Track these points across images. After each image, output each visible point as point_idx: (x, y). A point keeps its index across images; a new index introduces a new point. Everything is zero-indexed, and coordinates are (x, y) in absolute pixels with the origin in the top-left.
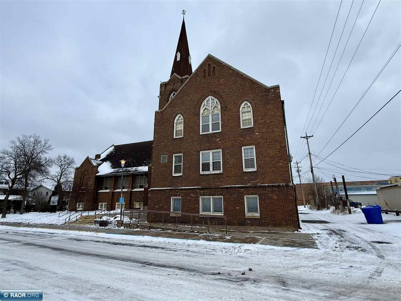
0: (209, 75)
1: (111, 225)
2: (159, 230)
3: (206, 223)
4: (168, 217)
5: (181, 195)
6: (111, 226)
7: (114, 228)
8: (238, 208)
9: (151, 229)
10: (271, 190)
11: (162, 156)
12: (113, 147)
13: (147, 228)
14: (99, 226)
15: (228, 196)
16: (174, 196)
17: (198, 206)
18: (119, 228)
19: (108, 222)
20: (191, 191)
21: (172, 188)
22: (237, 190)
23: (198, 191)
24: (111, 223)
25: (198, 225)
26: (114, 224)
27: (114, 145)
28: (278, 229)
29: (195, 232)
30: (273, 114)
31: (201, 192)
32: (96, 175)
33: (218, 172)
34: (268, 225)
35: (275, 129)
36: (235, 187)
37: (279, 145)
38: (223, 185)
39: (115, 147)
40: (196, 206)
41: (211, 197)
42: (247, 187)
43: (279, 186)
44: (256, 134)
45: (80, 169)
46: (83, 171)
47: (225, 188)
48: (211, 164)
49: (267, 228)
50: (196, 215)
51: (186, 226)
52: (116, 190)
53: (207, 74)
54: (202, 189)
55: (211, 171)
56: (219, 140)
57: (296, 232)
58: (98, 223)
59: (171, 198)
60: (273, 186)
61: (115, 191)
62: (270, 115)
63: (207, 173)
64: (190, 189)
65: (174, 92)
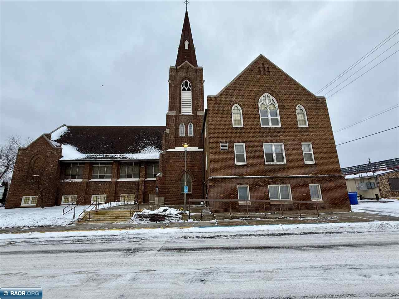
0: (264, 74)
1: (170, 219)
2: (243, 219)
3: (278, 210)
4: (237, 206)
5: (249, 184)
6: (171, 221)
7: (177, 222)
8: (305, 195)
9: (233, 219)
10: (329, 179)
11: (221, 144)
12: (65, 127)
13: (228, 219)
14: (149, 222)
15: (295, 184)
16: (241, 185)
17: (268, 194)
18: (186, 221)
19: (165, 215)
20: (259, 180)
21: (237, 177)
22: (302, 179)
23: (267, 180)
24: (170, 216)
25: (270, 212)
26: (176, 218)
27: (65, 125)
28: (338, 210)
29: (288, 217)
30: (323, 119)
31: (270, 181)
32: (60, 160)
33: (282, 163)
34: (330, 208)
35: (326, 131)
36: (301, 177)
37: (330, 144)
38: (288, 175)
39: (68, 127)
40: (266, 194)
41: (279, 186)
42: (310, 177)
43: (334, 177)
44: (312, 133)
45: (29, 151)
46: (35, 153)
47: (291, 177)
48: (274, 155)
49: (330, 210)
50: (267, 201)
51: (257, 214)
52: (91, 179)
53: (262, 72)
54: (270, 178)
55: (275, 162)
56: (280, 134)
57: (350, 212)
58: (147, 218)
59: (237, 187)
60: (331, 177)
61: (89, 181)
62: (321, 119)
63: (271, 163)
64: (258, 178)
65: (186, 80)
